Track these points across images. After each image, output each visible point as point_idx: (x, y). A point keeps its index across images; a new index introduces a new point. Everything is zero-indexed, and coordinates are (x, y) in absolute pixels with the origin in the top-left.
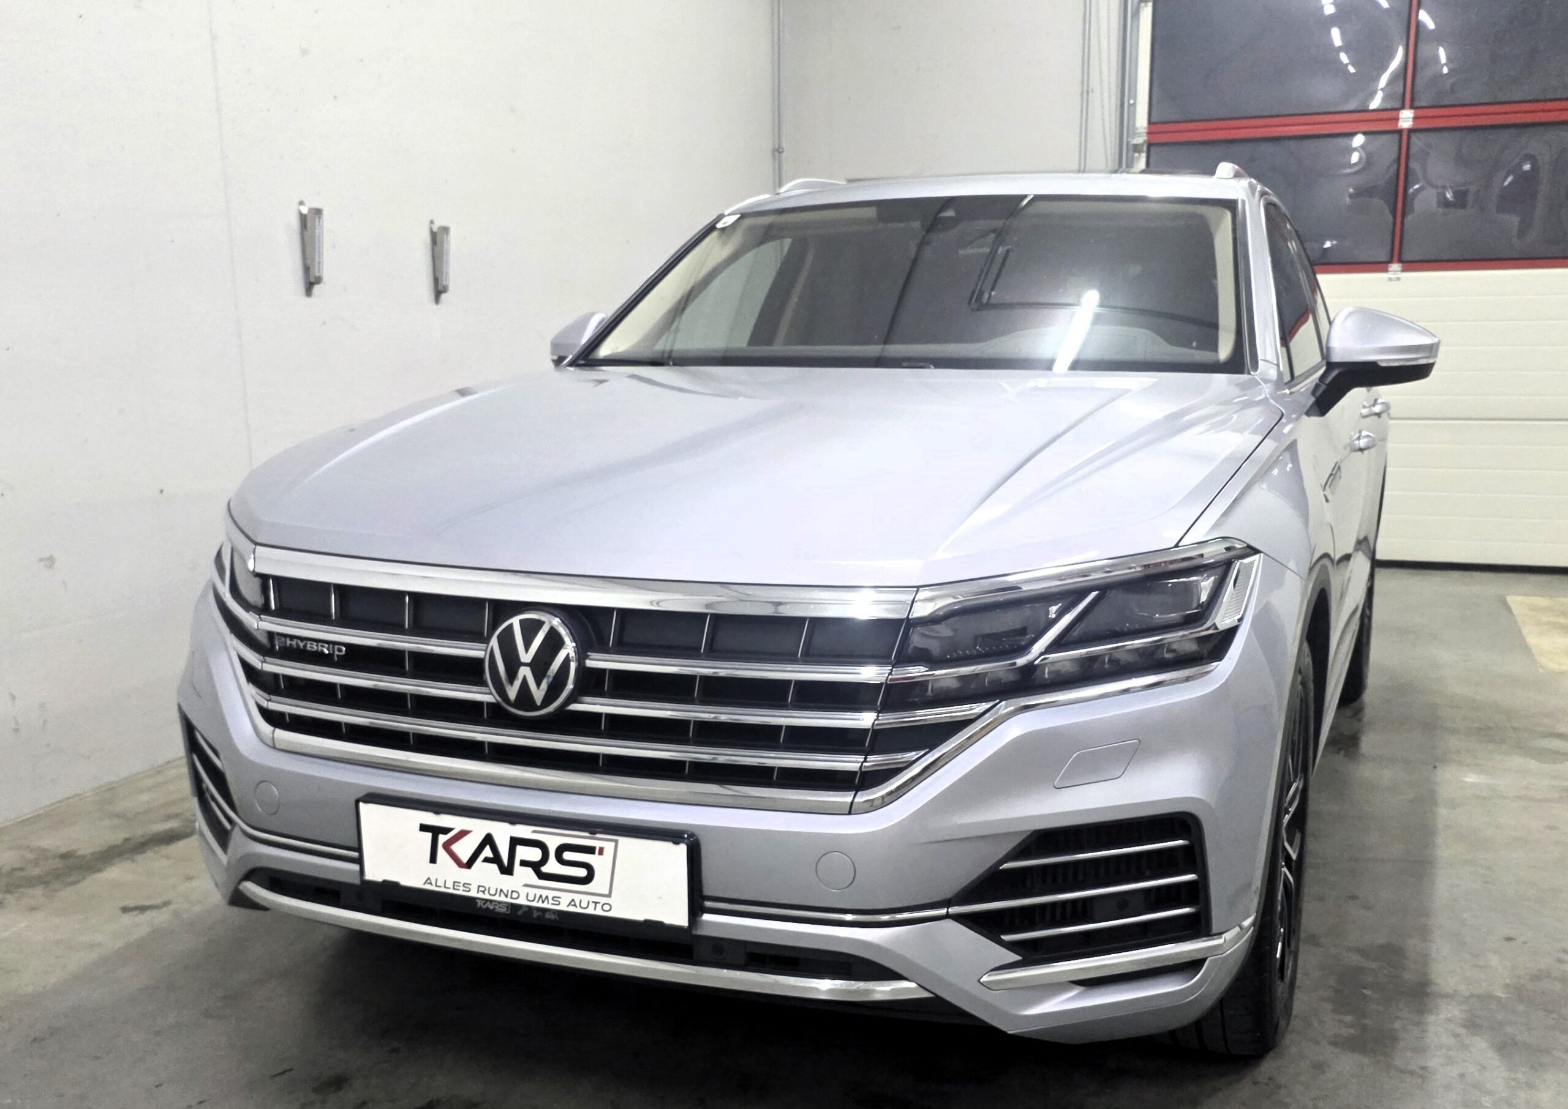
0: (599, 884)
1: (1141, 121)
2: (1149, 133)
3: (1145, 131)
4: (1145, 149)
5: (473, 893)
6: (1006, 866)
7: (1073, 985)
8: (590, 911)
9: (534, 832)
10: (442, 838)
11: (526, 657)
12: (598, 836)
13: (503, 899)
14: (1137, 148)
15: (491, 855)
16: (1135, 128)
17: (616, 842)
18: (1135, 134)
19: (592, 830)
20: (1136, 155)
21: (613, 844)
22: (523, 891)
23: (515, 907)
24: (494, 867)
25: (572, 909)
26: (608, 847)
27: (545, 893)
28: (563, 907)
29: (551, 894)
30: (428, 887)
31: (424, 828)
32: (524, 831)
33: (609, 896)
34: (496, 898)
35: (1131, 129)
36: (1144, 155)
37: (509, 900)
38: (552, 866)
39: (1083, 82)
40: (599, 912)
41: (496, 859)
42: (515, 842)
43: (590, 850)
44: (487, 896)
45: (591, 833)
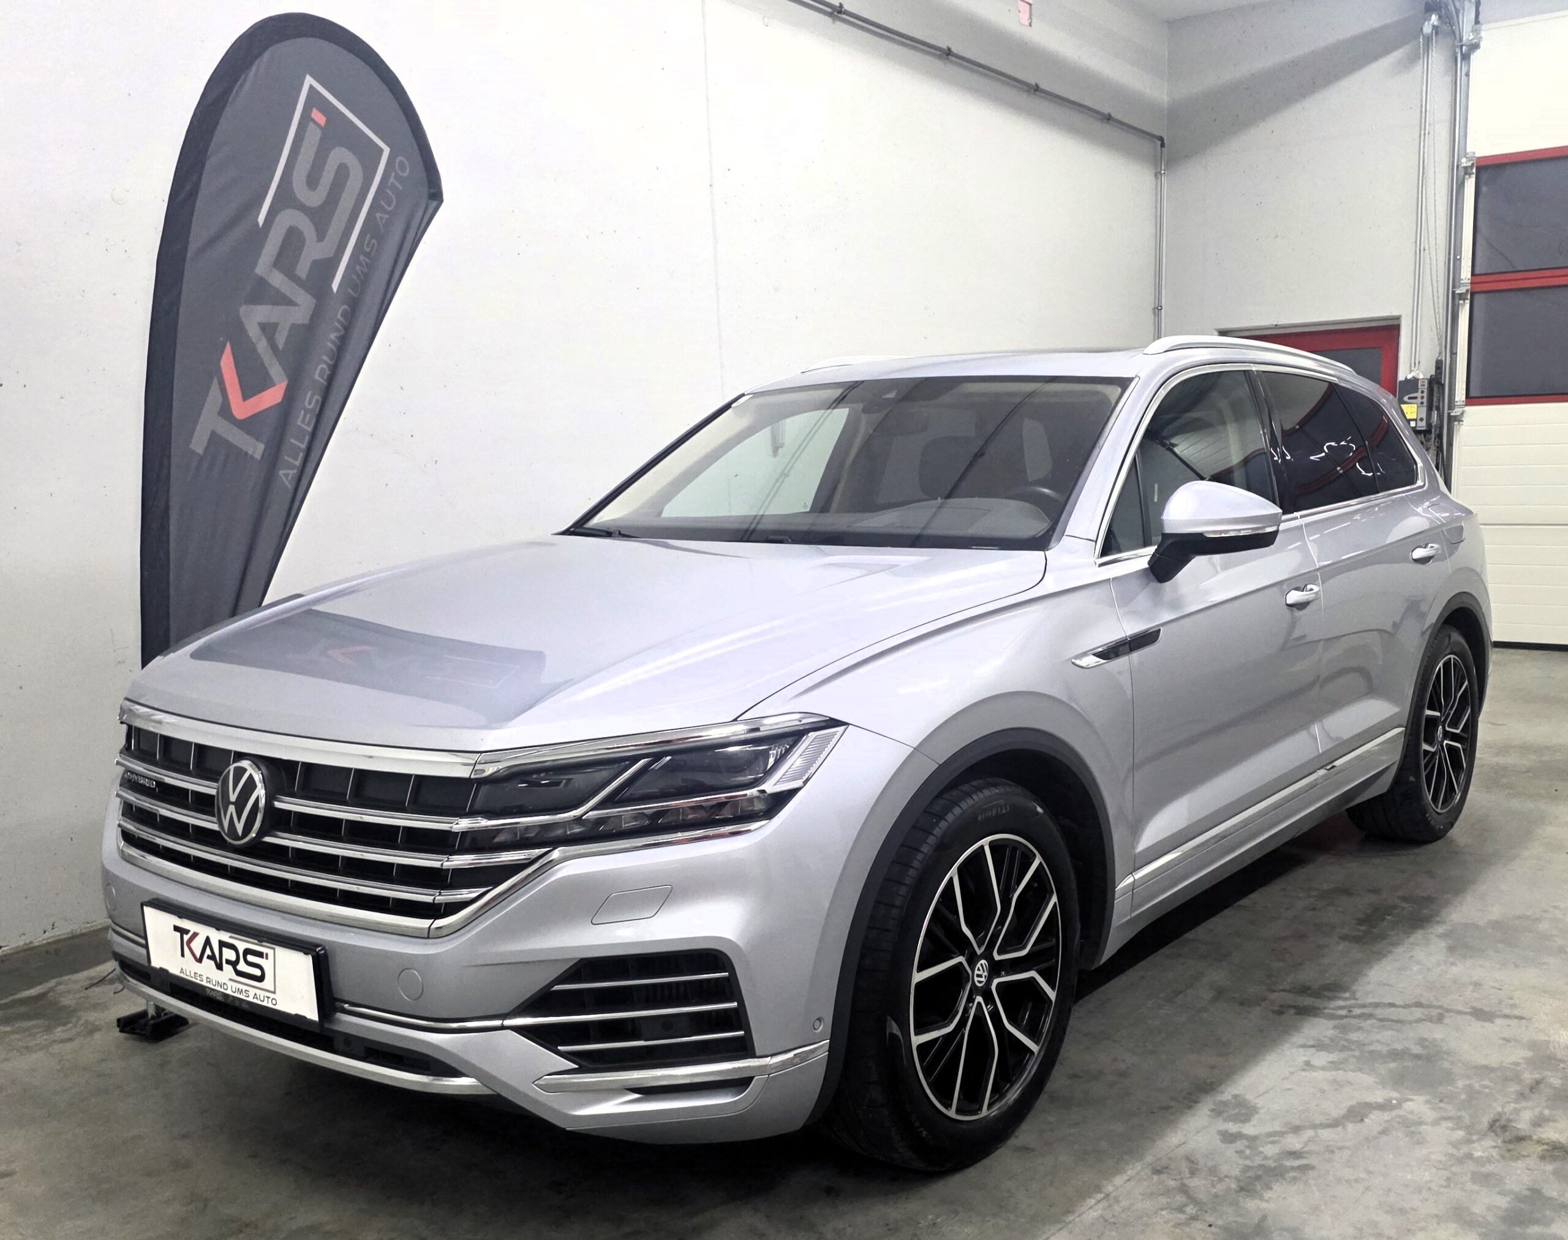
0: (267, 984)
1: (1466, 274)
2: (1472, 283)
3: (1469, 281)
4: (1469, 297)
5: (204, 983)
6: (557, 988)
7: (628, 1091)
8: (265, 1004)
9: (231, 937)
10: (186, 937)
11: (233, 798)
12: (264, 944)
13: (219, 989)
14: (1462, 297)
15: (210, 954)
16: (1460, 279)
17: (274, 949)
18: (1460, 285)
19: (260, 939)
20: (1461, 302)
21: (272, 951)
22: (230, 984)
23: (226, 996)
24: (212, 963)
25: (255, 1001)
26: (270, 952)
27: (241, 987)
28: (250, 999)
29: (244, 988)
30: (182, 975)
31: (176, 929)
32: (225, 937)
33: (274, 992)
34: (216, 988)
35: (1457, 280)
36: (1468, 302)
37: (222, 990)
38: (242, 967)
39: (1416, 242)
40: (270, 1005)
41: (212, 957)
42: (222, 944)
43: (260, 955)
44: (211, 986)
45: (259, 941)
